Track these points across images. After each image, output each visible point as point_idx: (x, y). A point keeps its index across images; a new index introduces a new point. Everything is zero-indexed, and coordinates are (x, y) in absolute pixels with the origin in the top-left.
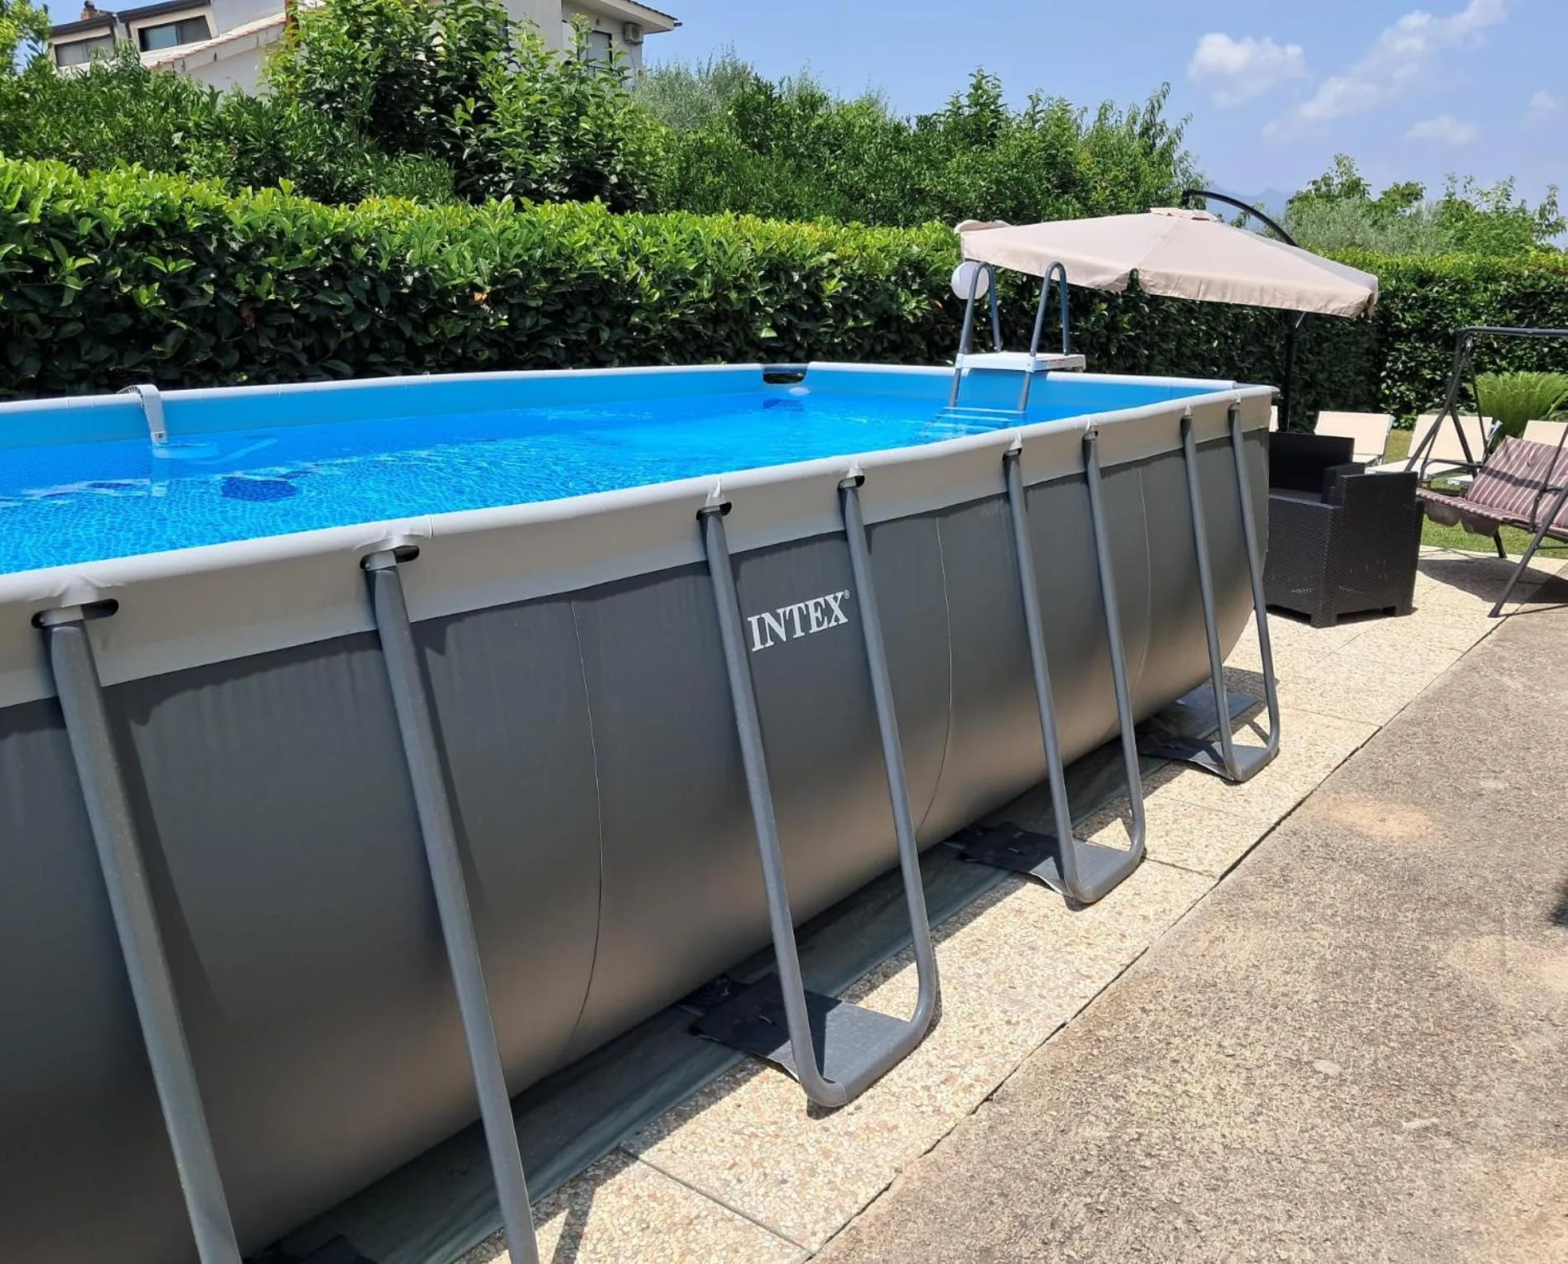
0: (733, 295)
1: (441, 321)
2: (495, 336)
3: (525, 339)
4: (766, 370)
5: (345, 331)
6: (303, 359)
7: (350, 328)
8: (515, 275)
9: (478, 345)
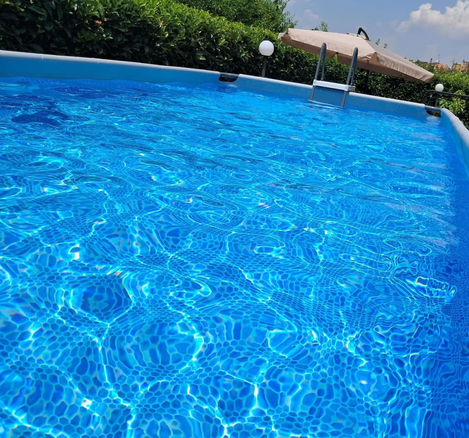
0: (193, 40)
1: (83, 31)
2: (105, 44)
3: (117, 47)
4: (221, 75)
5: (41, 29)
6: (20, 40)
7: (43, 28)
8: (115, 15)
9: (98, 47)
